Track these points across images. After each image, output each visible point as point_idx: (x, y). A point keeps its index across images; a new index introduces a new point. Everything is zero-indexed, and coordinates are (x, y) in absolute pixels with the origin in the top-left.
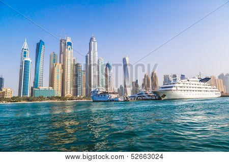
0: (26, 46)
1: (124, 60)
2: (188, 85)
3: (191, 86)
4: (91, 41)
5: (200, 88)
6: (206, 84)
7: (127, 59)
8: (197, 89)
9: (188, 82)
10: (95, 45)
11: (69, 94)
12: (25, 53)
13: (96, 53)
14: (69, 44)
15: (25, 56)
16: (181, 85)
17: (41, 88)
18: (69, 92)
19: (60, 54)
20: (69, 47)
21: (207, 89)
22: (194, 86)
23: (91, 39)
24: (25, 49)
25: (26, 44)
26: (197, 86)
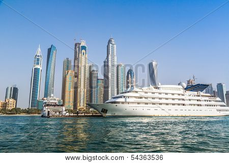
0: (39, 52)
1: (150, 65)
2: (157, 95)
4: (109, 44)
5: (183, 100)
6: (202, 93)
7: (154, 63)
10: (114, 48)
11: (82, 107)
12: (38, 60)
13: (116, 58)
14: (84, 48)
15: (38, 64)
18: (82, 104)
19: (75, 60)
21: (199, 103)
23: (110, 41)
24: (38, 56)
25: (39, 49)
26: (176, 96)
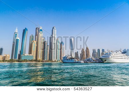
1: (71, 40)
2: (117, 55)
3: (118, 56)
4: (53, 29)
6: (124, 55)
8: (121, 57)
9: (116, 54)
10: (55, 31)
11: (40, 58)
12: (16, 34)
13: (56, 36)
14: (41, 30)
15: (16, 36)
16: (113, 55)
17: (25, 55)
19: (36, 36)
20: (41, 32)
21: (125, 58)
22: (119, 56)
23: (53, 28)
24: (16, 33)
25: (17, 30)
26: (120, 56)
